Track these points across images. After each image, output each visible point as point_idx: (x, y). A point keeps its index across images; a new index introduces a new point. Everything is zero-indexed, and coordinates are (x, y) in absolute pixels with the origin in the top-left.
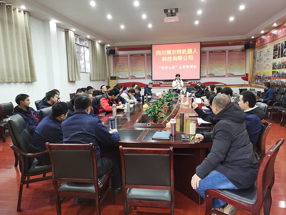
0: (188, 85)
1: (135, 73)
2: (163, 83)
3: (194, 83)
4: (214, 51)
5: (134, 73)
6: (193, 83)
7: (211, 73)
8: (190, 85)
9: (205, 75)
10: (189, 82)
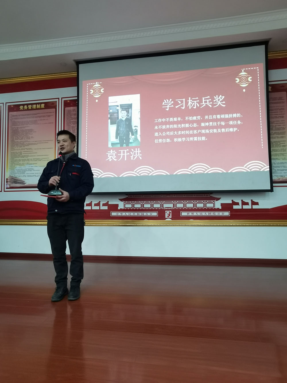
0: (221, 214)
1: (23, 168)
2: (121, 205)
3: (245, 207)
5: (18, 167)
6: (239, 207)
8: (227, 214)
10: (221, 204)
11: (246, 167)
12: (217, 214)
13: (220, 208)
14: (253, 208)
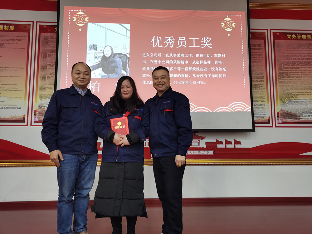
0: (205, 153)
3: (229, 146)
4: (291, 34)
6: (223, 146)
7: (286, 109)
8: (211, 153)
9: (267, 115)
10: (206, 142)
11: (230, 107)
12: (202, 152)
13: (205, 147)
14: (236, 147)
